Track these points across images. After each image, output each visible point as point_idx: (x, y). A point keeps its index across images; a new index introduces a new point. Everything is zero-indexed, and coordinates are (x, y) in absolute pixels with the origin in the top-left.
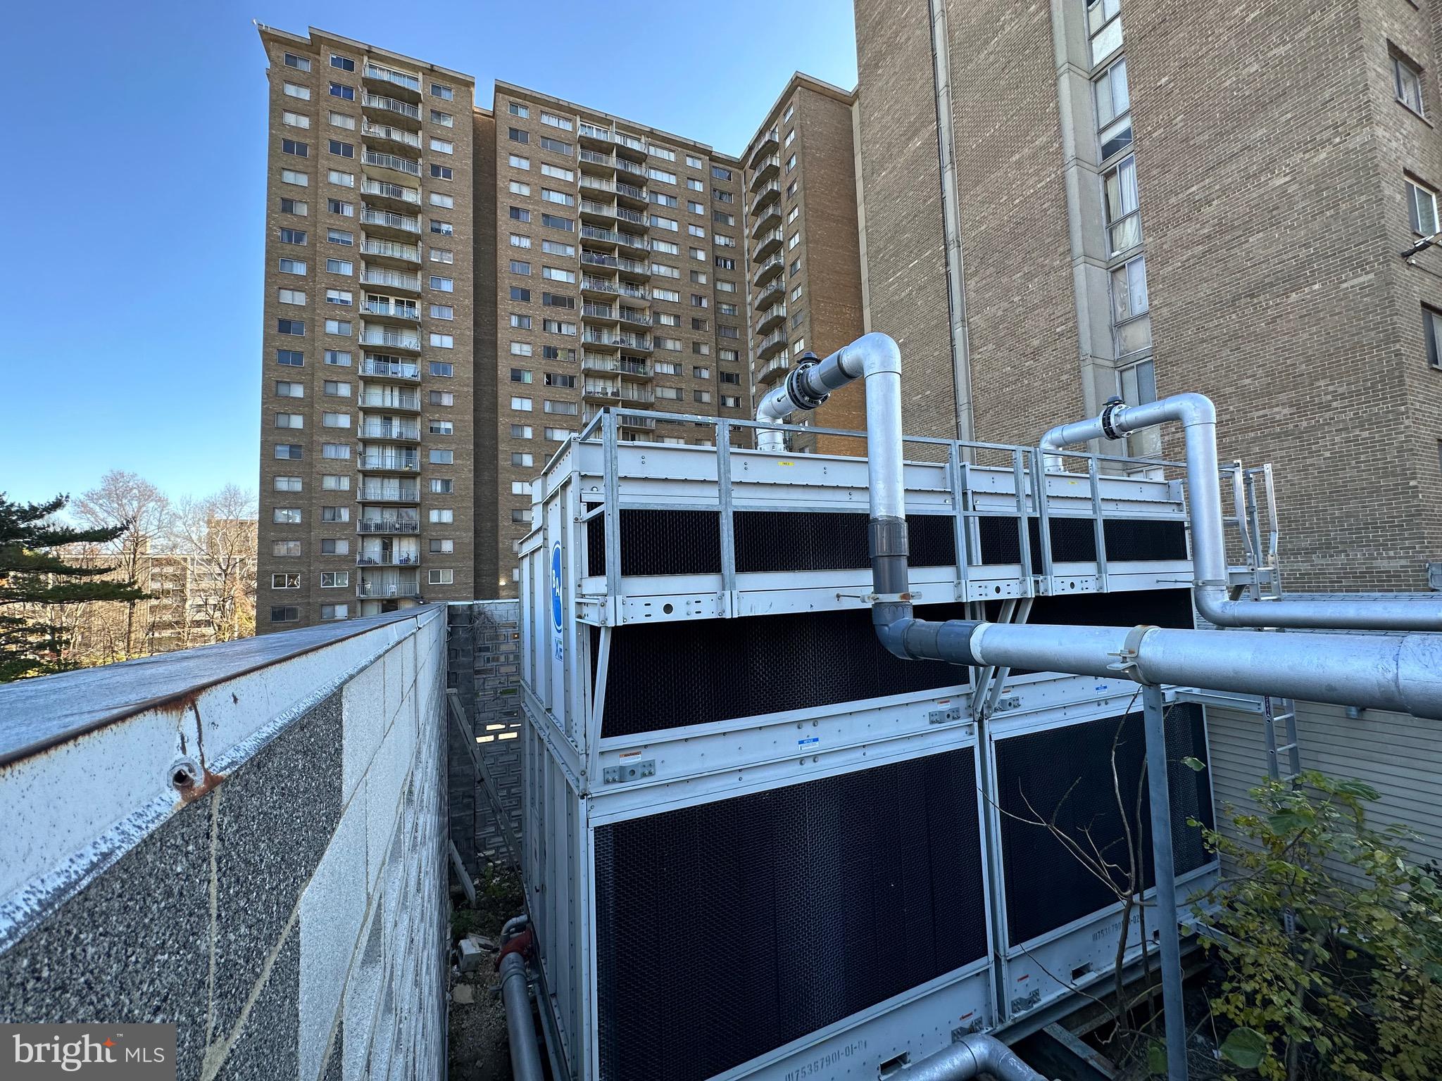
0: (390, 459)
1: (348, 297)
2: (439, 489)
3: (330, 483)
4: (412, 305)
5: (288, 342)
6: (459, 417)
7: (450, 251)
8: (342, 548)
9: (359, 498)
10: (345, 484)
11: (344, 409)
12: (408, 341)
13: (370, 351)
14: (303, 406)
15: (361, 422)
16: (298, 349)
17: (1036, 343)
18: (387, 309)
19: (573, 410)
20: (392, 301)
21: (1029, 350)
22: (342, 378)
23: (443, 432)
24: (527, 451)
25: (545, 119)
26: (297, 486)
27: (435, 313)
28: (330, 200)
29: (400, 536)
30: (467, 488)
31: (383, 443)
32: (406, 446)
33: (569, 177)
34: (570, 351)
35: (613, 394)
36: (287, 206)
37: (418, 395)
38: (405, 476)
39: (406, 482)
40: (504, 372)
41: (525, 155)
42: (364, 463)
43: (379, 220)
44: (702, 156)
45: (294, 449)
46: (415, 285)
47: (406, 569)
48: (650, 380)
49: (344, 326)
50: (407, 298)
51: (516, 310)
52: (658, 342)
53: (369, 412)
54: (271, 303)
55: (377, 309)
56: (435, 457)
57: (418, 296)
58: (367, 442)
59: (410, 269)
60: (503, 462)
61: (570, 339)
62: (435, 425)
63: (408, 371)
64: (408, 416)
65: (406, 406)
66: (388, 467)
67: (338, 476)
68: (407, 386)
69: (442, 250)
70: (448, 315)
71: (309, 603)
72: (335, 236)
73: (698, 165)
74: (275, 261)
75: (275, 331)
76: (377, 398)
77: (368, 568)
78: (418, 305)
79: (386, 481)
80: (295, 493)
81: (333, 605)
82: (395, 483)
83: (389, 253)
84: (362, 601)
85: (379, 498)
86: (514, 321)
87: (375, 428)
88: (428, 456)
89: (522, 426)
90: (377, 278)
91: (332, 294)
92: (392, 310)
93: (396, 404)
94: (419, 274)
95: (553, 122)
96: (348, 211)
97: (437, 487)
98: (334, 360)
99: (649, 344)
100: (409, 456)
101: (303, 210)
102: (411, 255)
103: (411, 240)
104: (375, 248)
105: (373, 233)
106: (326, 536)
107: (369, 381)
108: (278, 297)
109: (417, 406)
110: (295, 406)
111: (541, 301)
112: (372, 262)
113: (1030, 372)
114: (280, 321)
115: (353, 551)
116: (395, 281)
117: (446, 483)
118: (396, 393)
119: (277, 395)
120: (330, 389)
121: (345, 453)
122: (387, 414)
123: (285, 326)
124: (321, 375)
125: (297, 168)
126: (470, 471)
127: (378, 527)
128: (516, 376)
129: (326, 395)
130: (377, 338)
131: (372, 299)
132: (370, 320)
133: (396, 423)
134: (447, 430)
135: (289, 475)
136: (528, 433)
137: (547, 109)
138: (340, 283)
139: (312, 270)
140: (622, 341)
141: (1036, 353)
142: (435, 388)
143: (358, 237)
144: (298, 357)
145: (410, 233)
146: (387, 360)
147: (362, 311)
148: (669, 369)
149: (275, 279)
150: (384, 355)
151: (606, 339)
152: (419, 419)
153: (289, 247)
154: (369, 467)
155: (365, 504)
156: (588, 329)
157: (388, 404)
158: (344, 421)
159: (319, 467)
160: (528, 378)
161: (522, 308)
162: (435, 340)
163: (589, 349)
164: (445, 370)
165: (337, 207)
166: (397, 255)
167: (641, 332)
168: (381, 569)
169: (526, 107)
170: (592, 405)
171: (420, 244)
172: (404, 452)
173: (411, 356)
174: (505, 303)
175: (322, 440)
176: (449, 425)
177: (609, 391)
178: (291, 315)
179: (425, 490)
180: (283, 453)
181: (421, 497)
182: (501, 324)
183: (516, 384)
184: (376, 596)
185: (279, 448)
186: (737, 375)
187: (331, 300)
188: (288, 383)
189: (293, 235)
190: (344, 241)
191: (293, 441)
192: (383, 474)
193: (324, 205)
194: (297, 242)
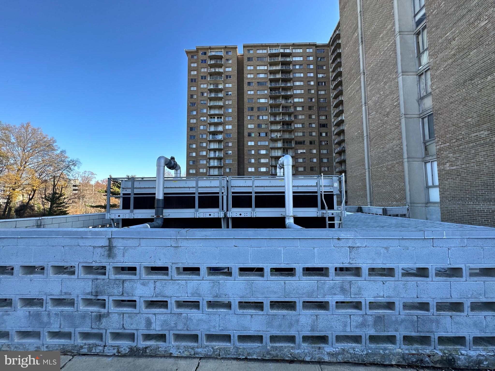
0: (214, 163)
1: (205, 118)
2: (228, 171)
3: (201, 170)
4: (221, 118)
5: (193, 133)
6: (233, 149)
7: (231, 100)
10: (205, 171)
11: (204, 150)
12: (220, 128)
13: (211, 133)
14: (195, 150)
15: (208, 153)
16: (194, 135)
17: (388, 110)
18: (215, 120)
19: (267, 144)
20: (216, 118)
21: (386, 113)
22: (204, 141)
23: (229, 154)
24: (253, 158)
25: (258, 52)
26: (194, 172)
27: (227, 119)
28: (201, 93)
30: (236, 170)
31: (214, 158)
32: (220, 159)
33: (266, 68)
34: (266, 124)
35: (280, 137)
36: (192, 96)
37: (222, 144)
38: (219, 168)
39: (220, 169)
40: (246, 134)
41: (252, 65)
42: (209, 165)
43: (213, 95)
44: (313, 47)
45: (194, 162)
46: (221, 112)
48: (293, 130)
49: (204, 127)
50: (219, 116)
51: (249, 114)
52: (296, 117)
53: (210, 150)
54: (189, 123)
55: (213, 121)
56: (227, 162)
57: (222, 115)
58: (210, 159)
59: (220, 107)
60: (246, 162)
61: (266, 120)
62: (227, 152)
63: (220, 137)
64: (220, 150)
65: (220, 148)
67: (203, 168)
68: (220, 142)
69: (229, 100)
70: (230, 119)
72: (202, 102)
73: (311, 50)
74: (189, 112)
75: (189, 131)
76: (213, 146)
78: (223, 118)
79: (215, 169)
80: (194, 174)
82: (217, 170)
83: (215, 104)
85: (213, 174)
86: (249, 118)
87: (212, 155)
88: (225, 161)
89: (251, 150)
90: (212, 112)
91: (202, 118)
92: (216, 120)
93: (217, 147)
94: (223, 108)
95: (261, 51)
96: (205, 94)
97: (228, 170)
98: (202, 137)
99: (293, 118)
100: (221, 162)
101: (195, 97)
102: (221, 103)
103: (220, 99)
104: (212, 103)
105: (211, 99)
107: (210, 141)
108: (190, 122)
109: (222, 147)
111: (257, 110)
112: (211, 108)
113: (386, 123)
114: (190, 128)
116: (217, 112)
117: (230, 169)
118: (217, 144)
119: (190, 148)
120: (201, 145)
121: (205, 162)
122: (215, 150)
124: (199, 141)
125: (194, 86)
126: (236, 165)
128: (249, 135)
129: (200, 146)
130: (212, 129)
131: (211, 118)
132: (210, 124)
133: (217, 152)
134: (230, 153)
135: (192, 169)
136: (253, 152)
137: (258, 48)
138: (203, 115)
139: (197, 113)
140: (283, 119)
141: (388, 114)
142: (227, 141)
143: (208, 101)
144: (194, 136)
145: (220, 97)
146: (215, 135)
147: (208, 122)
148: (300, 126)
149: (190, 117)
150: (214, 133)
151: (278, 119)
152: (223, 151)
153: (192, 108)
154: (210, 166)
156: (272, 116)
157: (215, 147)
158: (204, 153)
159: (199, 166)
160: (253, 135)
161: (251, 113)
162: (227, 127)
163: (272, 123)
164: (230, 136)
165: (202, 94)
166: (217, 104)
167: (290, 115)
169: (252, 50)
170: (273, 141)
171: (223, 100)
172: (219, 161)
173: (221, 133)
174: (246, 112)
175: (200, 159)
176: (231, 152)
177: (278, 136)
178: (193, 126)
179: (224, 171)
180: (191, 163)
181: (223, 174)
182: (245, 119)
183: (249, 137)
185: (190, 162)
186: (327, 124)
187: (201, 120)
188: (192, 144)
189: (193, 104)
190: (204, 103)
191: (193, 160)
192: (214, 167)
193: (199, 94)
194: (194, 106)
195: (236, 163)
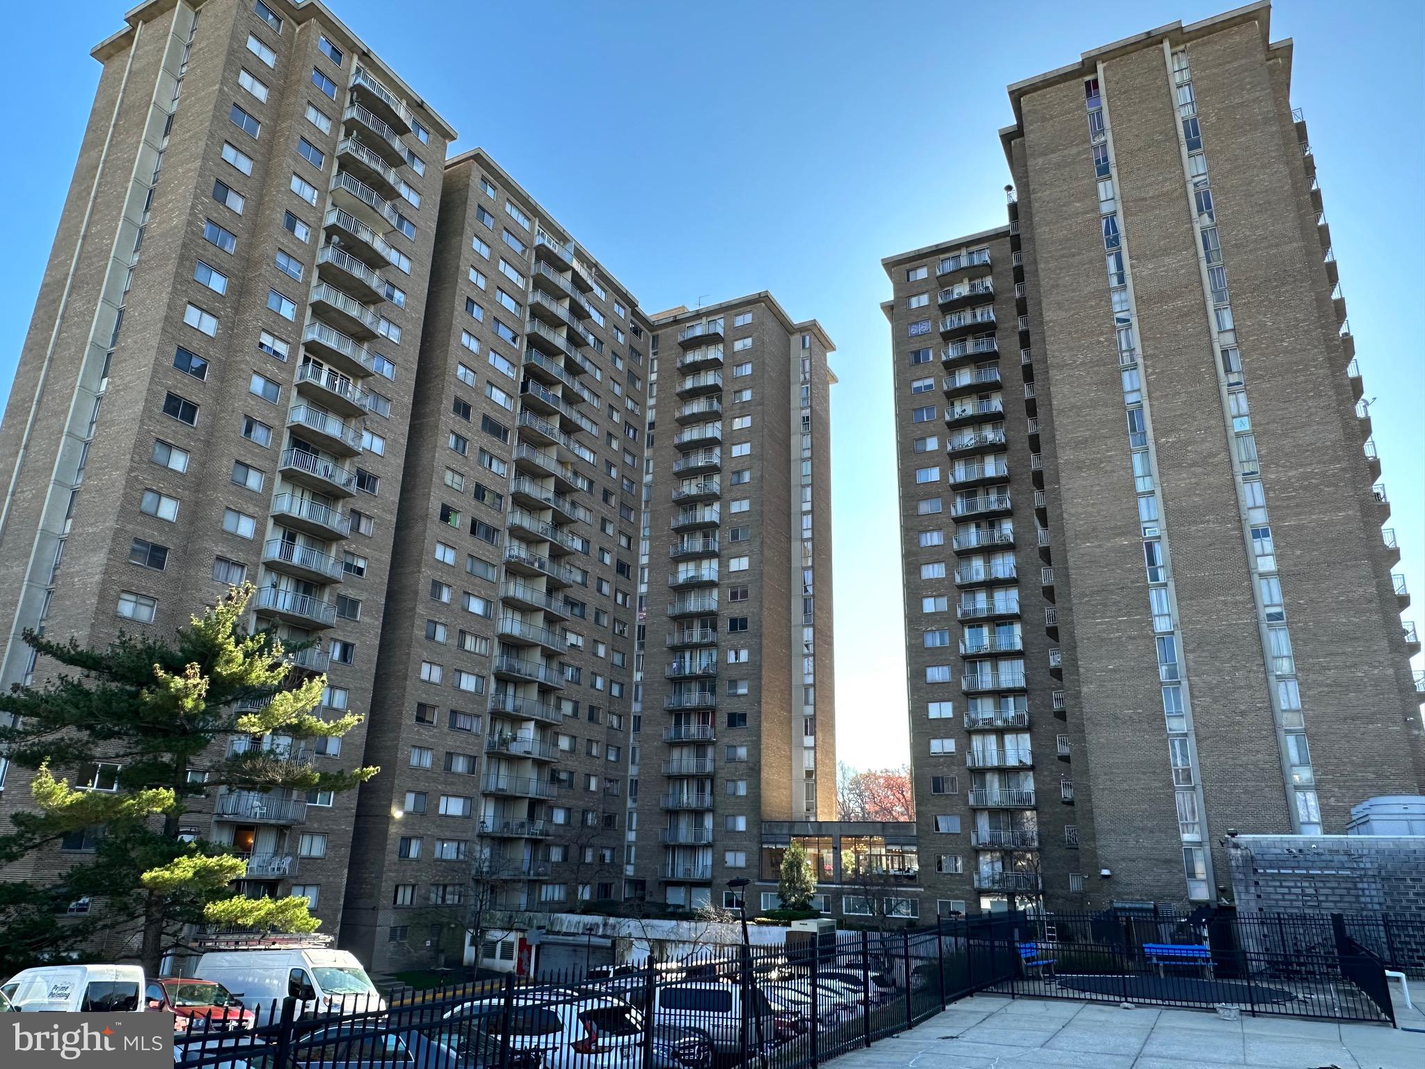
1: (282, 348)
4: (349, 383)
5: (182, 384)
6: (376, 555)
7: (397, 327)
13: (294, 433)
14: (185, 488)
15: (265, 533)
16: (195, 399)
18: (319, 379)
19: (492, 574)
20: (327, 368)
23: (355, 572)
24: (442, 619)
25: (508, 207)
27: (369, 402)
28: (288, 212)
30: (370, 661)
31: (280, 570)
32: (307, 582)
33: (521, 283)
34: (498, 496)
35: (540, 565)
36: (221, 190)
37: (337, 511)
40: (433, 506)
41: (488, 242)
44: (627, 306)
46: (358, 358)
49: (269, 386)
50: (343, 370)
51: (457, 428)
54: (175, 321)
55: (312, 377)
59: (357, 336)
61: (500, 481)
62: (347, 558)
64: (319, 536)
65: (319, 522)
69: (390, 322)
70: (385, 409)
72: (283, 260)
73: (622, 313)
75: (169, 362)
78: (353, 385)
80: (144, 625)
87: (275, 546)
89: (440, 584)
91: (266, 339)
92: (325, 382)
93: (304, 515)
94: (366, 343)
95: (515, 214)
96: (303, 234)
99: (568, 509)
100: (308, 596)
101: (239, 205)
103: (365, 299)
108: (183, 313)
110: (171, 484)
111: (480, 424)
112: (319, 312)
114: (180, 350)
117: (346, 647)
118: (308, 498)
119: (151, 461)
120: (239, 474)
122: (290, 527)
123: (183, 359)
124: (233, 450)
125: (243, 148)
126: (373, 634)
128: (445, 514)
130: (304, 415)
131: (306, 360)
132: (303, 391)
133: (300, 541)
134: (361, 570)
135: (141, 593)
136: (445, 594)
137: (512, 198)
138: (276, 326)
139: (235, 291)
140: (555, 500)
142: (356, 506)
143: (309, 273)
146: (307, 448)
148: (578, 544)
149: (187, 288)
151: (538, 492)
152: (334, 546)
153: (211, 250)
157: (295, 512)
158: (247, 528)
159: (205, 592)
160: (456, 521)
161: (461, 427)
162: (368, 440)
163: (516, 500)
164: (370, 484)
165: (291, 221)
166: (353, 314)
167: (560, 492)
169: (494, 188)
170: (511, 573)
172: (304, 590)
173: (339, 452)
174: (445, 413)
175: (217, 550)
176: (364, 563)
177: (537, 561)
178: (195, 345)
180: (140, 555)
182: (438, 440)
183: (444, 525)
185: (135, 547)
187: (261, 345)
188: (170, 447)
189: (217, 233)
190: (287, 270)
193: (280, 215)
195: (378, 623)
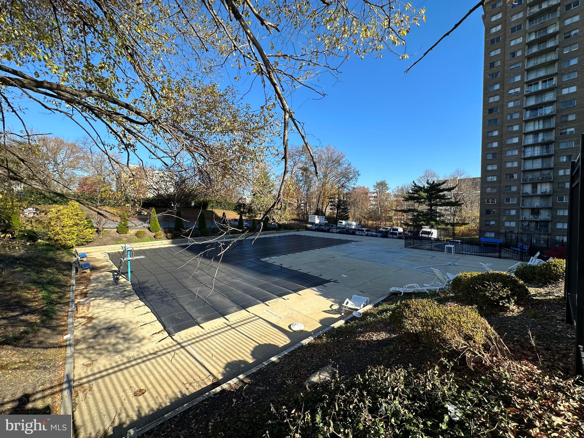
0: (537, 151)
1: (518, 90)
2: (565, 160)
3: (509, 165)
4: (551, 80)
5: (492, 116)
6: (579, 125)
7: (576, 43)
8: (514, 189)
9: (522, 169)
10: (516, 164)
11: (516, 135)
12: (550, 97)
13: (528, 108)
14: (498, 138)
15: (523, 139)
16: (497, 117)
18: (538, 88)
20: (540, 83)
22: (515, 123)
23: (568, 133)
26: (495, 167)
27: (565, 78)
28: (510, 54)
29: (541, 183)
31: (533, 145)
32: (546, 144)
36: (492, 65)
37: (554, 120)
38: (545, 157)
39: (546, 160)
42: (524, 155)
43: (535, 50)
45: (494, 155)
46: (553, 71)
47: (544, 196)
49: (516, 102)
50: (548, 78)
53: (527, 134)
54: (486, 103)
55: (533, 89)
56: (563, 146)
57: (555, 74)
58: (526, 146)
59: (551, 64)
62: (564, 131)
63: (548, 111)
64: (547, 131)
65: (547, 127)
66: (536, 155)
67: (513, 162)
68: (547, 118)
69: (571, 46)
70: (574, 76)
71: (500, 209)
72: (513, 67)
74: (488, 87)
75: (486, 114)
76: (531, 127)
77: (526, 196)
78: (555, 79)
79: (535, 161)
80: (495, 170)
81: (510, 210)
82: (540, 161)
83: (539, 62)
84: (522, 209)
85: (531, 168)
87: (530, 140)
88: (559, 146)
90: (533, 76)
91: (512, 91)
92: (540, 86)
93: (541, 127)
94: (557, 64)
96: (519, 54)
98: (511, 117)
100: (547, 148)
101: (498, 63)
102: (552, 57)
103: (552, 50)
104: (533, 63)
105: (529, 58)
106: (507, 185)
107: (527, 121)
108: (488, 101)
109: (553, 125)
110: (495, 139)
112: (529, 71)
114: (489, 110)
115: (519, 190)
116: (542, 73)
117: (569, 157)
118: (541, 122)
119: (488, 136)
120: (510, 129)
121: (516, 152)
122: (535, 133)
123: (491, 111)
124: (505, 125)
125: (496, 48)
127: (530, 179)
129: (507, 132)
130: (532, 102)
131: (529, 86)
132: (529, 96)
133: (541, 135)
134: (571, 132)
135: (492, 164)
138: (514, 85)
139: (502, 85)
142: (564, 114)
143: (524, 62)
145: (551, 47)
146: (536, 110)
147: (525, 93)
149: (487, 95)
150: (533, 108)
152: (554, 131)
153: (492, 81)
154: (526, 156)
155: (525, 171)
157: (537, 128)
158: (516, 140)
159: (504, 160)
162: (566, 91)
164: (571, 104)
165: (513, 54)
166: (543, 61)
168: (532, 196)
171: (557, 49)
172: (545, 147)
173: (550, 103)
175: (506, 149)
176: (572, 129)
178: (493, 106)
179: (557, 161)
180: (490, 157)
181: (554, 165)
184: (529, 207)
185: (488, 155)
187: (510, 94)
188: (492, 131)
189: (494, 75)
190: (516, 68)
191: (493, 152)
192: (533, 158)
193: (508, 57)
194: (496, 77)
